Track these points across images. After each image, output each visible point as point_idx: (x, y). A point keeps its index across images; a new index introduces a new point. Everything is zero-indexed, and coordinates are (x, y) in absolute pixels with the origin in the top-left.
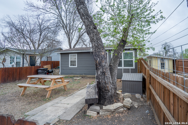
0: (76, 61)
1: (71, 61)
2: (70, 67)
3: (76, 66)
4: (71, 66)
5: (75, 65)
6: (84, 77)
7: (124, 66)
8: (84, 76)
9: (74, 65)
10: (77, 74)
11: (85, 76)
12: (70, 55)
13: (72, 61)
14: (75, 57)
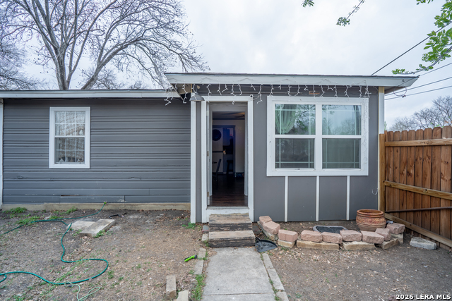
0: (83, 139)
1: (60, 142)
2: (52, 165)
3: (86, 165)
4: (57, 160)
5: (82, 160)
6: (126, 212)
7: (324, 167)
8: (122, 207)
9: (72, 160)
10: (90, 201)
11: (128, 207)
12: (52, 110)
13: (63, 140)
14: (81, 124)
